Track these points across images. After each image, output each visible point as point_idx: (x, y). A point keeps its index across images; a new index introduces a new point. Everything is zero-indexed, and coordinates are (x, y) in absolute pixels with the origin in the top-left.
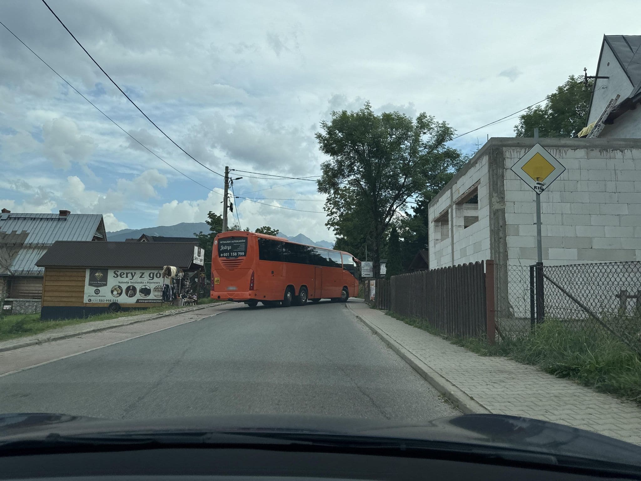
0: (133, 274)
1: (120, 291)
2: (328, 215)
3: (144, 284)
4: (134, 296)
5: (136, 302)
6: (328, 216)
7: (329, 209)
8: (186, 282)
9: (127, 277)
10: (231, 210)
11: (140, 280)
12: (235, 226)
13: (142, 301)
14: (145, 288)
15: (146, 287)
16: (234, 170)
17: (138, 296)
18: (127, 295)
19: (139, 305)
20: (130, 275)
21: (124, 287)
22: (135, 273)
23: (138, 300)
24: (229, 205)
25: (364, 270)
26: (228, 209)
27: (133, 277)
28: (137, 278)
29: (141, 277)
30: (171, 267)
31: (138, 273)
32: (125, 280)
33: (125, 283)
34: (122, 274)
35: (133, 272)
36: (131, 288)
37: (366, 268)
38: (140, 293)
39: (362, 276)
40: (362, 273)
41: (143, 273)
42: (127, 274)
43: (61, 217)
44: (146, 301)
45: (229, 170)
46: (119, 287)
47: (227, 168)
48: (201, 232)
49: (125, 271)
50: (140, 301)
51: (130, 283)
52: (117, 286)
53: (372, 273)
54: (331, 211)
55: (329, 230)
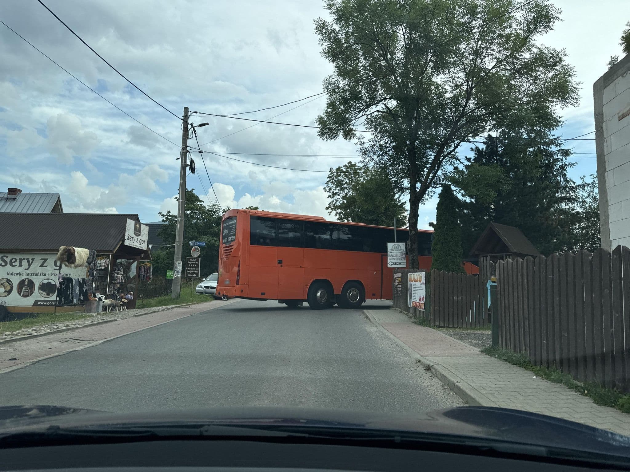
0: (31, 261)
1: (9, 288)
2: (329, 196)
3: (46, 277)
4: (31, 295)
5: (33, 305)
6: (329, 198)
7: (330, 189)
8: (118, 274)
9: (20, 265)
10: (193, 170)
11: (40, 270)
12: (214, 205)
13: (42, 303)
14: (48, 283)
15: (50, 281)
16: (196, 112)
17: (37, 295)
18: (20, 294)
19: (36, 310)
20: (25, 263)
21: (16, 281)
22: (33, 259)
23: (36, 301)
24: (188, 162)
25: (392, 256)
26: (188, 168)
27: (30, 265)
28: (36, 267)
29: (42, 266)
30: (76, 249)
31: (38, 259)
32: (18, 270)
33: (17, 274)
34: (13, 260)
35: (30, 257)
36: (26, 283)
37: (395, 254)
38: (40, 291)
39: (389, 266)
40: (389, 261)
41: (46, 260)
42: (21, 260)
43: (9, 196)
44: (48, 304)
45: (189, 113)
46: (8, 281)
47: (186, 109)
48: (169, 212)
49: (18, 257)
50: (39, 303)
51: (25, 274)
52: (5, 280)
53: (405, 261)
54: (333, 192)
55: (330, 215)
